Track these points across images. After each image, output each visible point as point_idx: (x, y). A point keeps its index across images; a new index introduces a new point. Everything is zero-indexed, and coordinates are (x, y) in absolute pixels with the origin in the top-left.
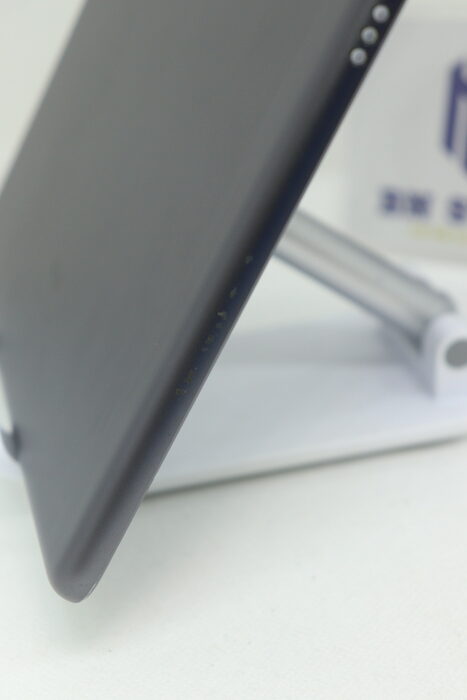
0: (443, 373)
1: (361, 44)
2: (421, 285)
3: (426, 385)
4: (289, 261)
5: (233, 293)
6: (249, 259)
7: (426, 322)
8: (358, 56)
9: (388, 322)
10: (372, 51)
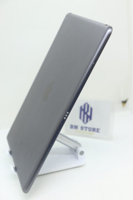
0: (79, 156)
1: (67, 114)
2: (76, 142)
3: (77, 158)
4: (58, 141)
5: (49, 149)
6: (51, 145)
7: (77, 148)
8: (65, 118)
9: (71, 148)
10: (67, 117)
